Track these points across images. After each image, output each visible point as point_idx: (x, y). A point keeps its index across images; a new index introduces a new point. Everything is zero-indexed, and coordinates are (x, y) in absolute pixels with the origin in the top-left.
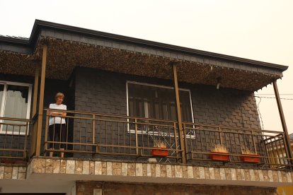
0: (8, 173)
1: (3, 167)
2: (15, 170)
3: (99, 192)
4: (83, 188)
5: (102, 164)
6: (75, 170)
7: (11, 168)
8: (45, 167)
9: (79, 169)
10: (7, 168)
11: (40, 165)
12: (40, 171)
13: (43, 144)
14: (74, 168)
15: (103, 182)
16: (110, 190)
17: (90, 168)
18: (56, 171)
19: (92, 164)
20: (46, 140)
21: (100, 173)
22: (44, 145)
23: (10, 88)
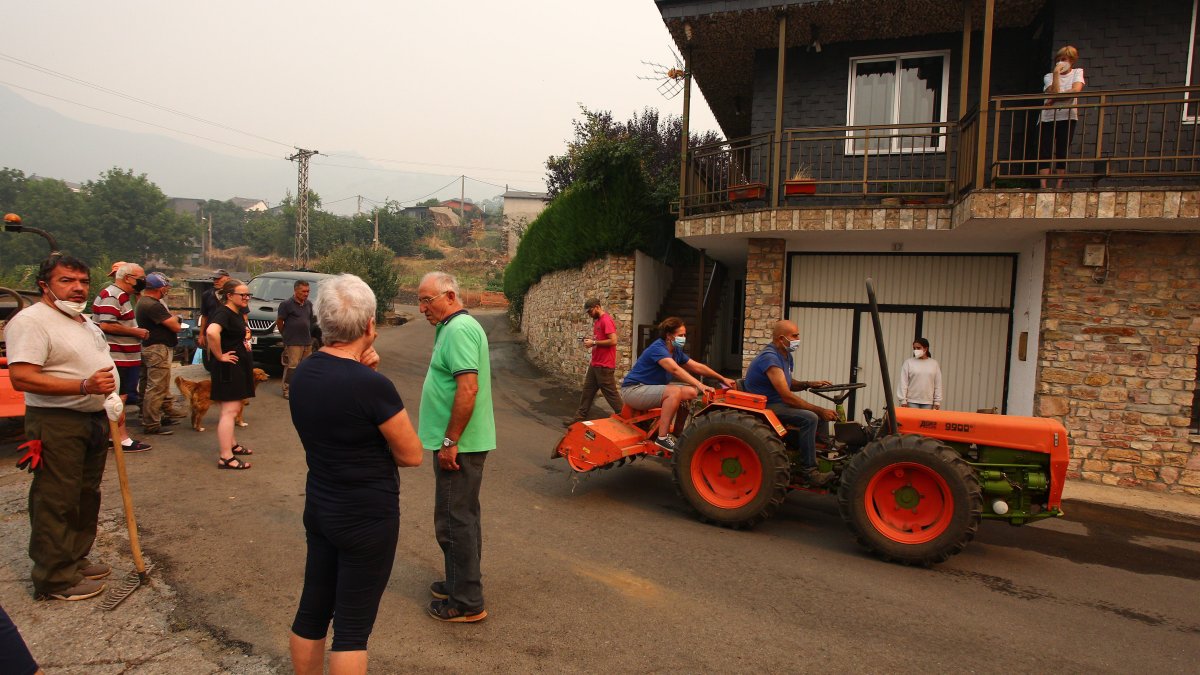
0: (919, 220)
1: (912, 211)
2: (932, 215)
3: (1098, 249)
4: (1062, 244)
5: (1116, 197)
6: (1055, 211)
7: (925, 211)
8: (994, 208)
9: (1063, 210)
10: (918, 213)
11: (985, 205)
12: (984, 215)
13: (989, 167)
14: (1052, 208)
15: (1108, 231)
16: (1124, 246)
17: (1088, 205)
18: (1016, 213)
19: (1093, 199)
20: (995, 159)
21: (1111, 215)
22: (991, 169)
23: (907, 65)
